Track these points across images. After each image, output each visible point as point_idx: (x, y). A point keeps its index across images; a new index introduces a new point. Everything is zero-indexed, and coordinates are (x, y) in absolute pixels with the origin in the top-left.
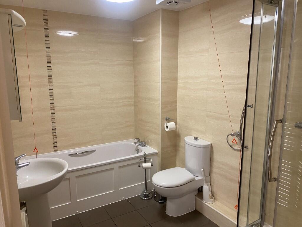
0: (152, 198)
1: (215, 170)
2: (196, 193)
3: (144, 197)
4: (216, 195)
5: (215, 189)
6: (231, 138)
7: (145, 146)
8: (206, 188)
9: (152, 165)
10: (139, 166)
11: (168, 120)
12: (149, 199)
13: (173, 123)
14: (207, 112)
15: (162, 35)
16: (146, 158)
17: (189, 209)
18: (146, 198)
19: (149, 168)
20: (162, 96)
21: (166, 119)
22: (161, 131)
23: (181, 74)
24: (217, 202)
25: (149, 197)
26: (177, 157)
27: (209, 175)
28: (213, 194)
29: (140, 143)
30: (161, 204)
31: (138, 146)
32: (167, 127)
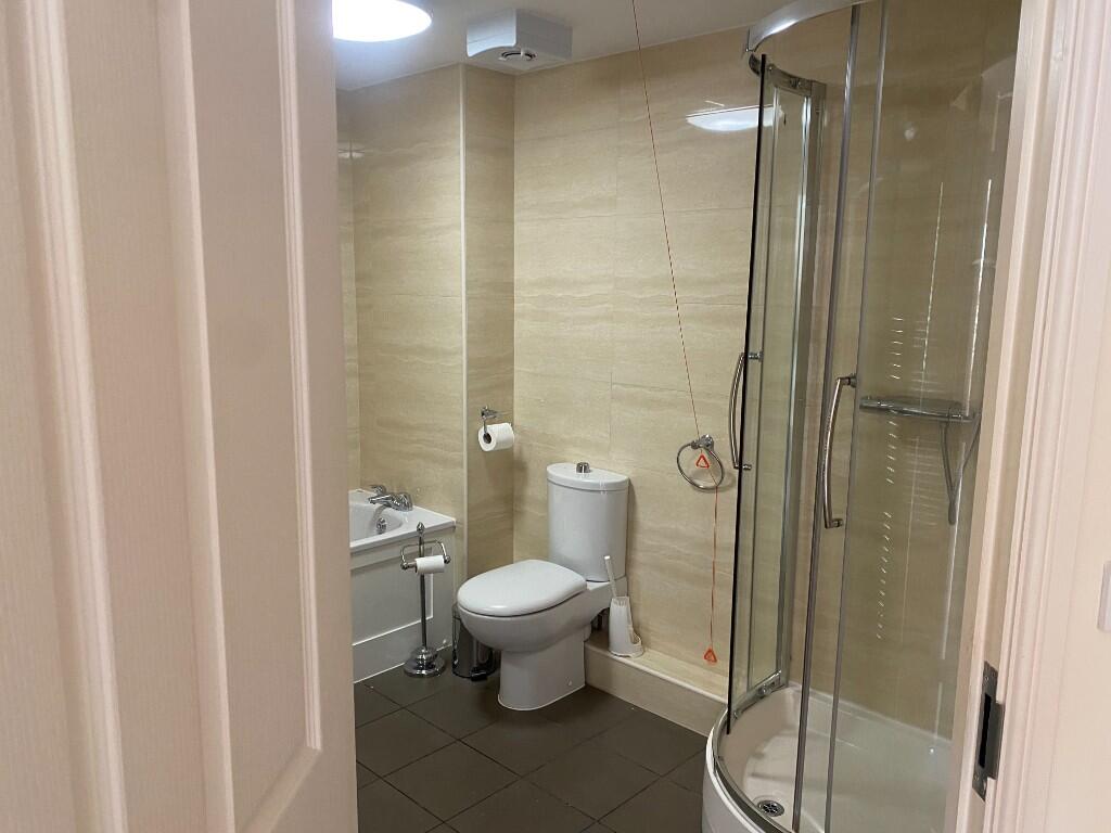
0: (443, 669)
1: (640, 556)
2: (587, 631)
3: (417, 668)
4: (647, 630)
5: (642, 615)
6: (690, 456)
7: (408, 507)
8: (619, 612)
9: (445, 561)
10: (404, 568)
11: (489, 416)
12: (435, 674)
13: (507, 426)
14: (614, 386)
15: (467, 147)
16: (423, 540)
17: (570, 683)
18: (424, 672)
19: (436, 571)
20: (468, 342)
21: (483, 414)
22: (468, 454)
23: (523, 272)
24: (651, 653)
25: (433, 667)
26: (515, 533)
27: (626, 575)
28: (636, 631)
29: (387, 499)
30: (475, 684)
31: (380, 509)
32: (488, 438)
